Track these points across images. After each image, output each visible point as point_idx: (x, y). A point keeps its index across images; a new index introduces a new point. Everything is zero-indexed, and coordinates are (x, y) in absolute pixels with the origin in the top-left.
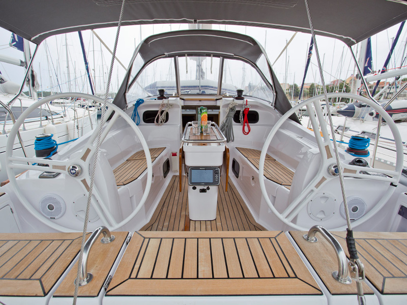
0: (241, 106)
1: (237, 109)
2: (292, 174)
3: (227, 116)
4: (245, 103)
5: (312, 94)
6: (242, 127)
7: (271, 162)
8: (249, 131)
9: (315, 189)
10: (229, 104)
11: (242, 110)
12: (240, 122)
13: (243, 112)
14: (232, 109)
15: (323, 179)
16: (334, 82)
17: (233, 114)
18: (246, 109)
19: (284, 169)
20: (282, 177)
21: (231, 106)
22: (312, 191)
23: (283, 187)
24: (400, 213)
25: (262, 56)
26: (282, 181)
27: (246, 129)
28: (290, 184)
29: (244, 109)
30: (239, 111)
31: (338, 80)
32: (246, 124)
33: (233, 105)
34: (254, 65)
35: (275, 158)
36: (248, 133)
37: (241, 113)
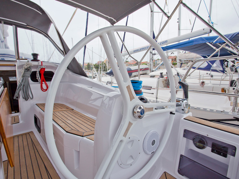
0: (36, 67)
1: (33, 70)
2: (93, 122)
3: (23, 76)
4: (40, 64)
5: (89, 68)
6: (40, 85)
7: (69, 112)
8: (47, 87)
9: (124, 138)
10: (23, 65)
11: (38, 70)
12: (38, 82)
13: (39, 72)
14: (27, 70)
15: (130, 124)
16: (99, 62)
17: (29, 74)
18: (42, 69)
19: (82, 116)
20: (82, 126)
21: (26, 67)
22: (121, 141)
23: (85, 138)
24: (184, 136)
25: (52, 25)
26: (83, 131)
27: (44, 87)
28: (91, 133)
29: (39, 69)
30: (36, 72)
31: (101, 61)
32: (43, 82)
33: (28, 66)
34: (47, 36)
35: (72, 107)
36: (46, 90)
37: (38, 73)
